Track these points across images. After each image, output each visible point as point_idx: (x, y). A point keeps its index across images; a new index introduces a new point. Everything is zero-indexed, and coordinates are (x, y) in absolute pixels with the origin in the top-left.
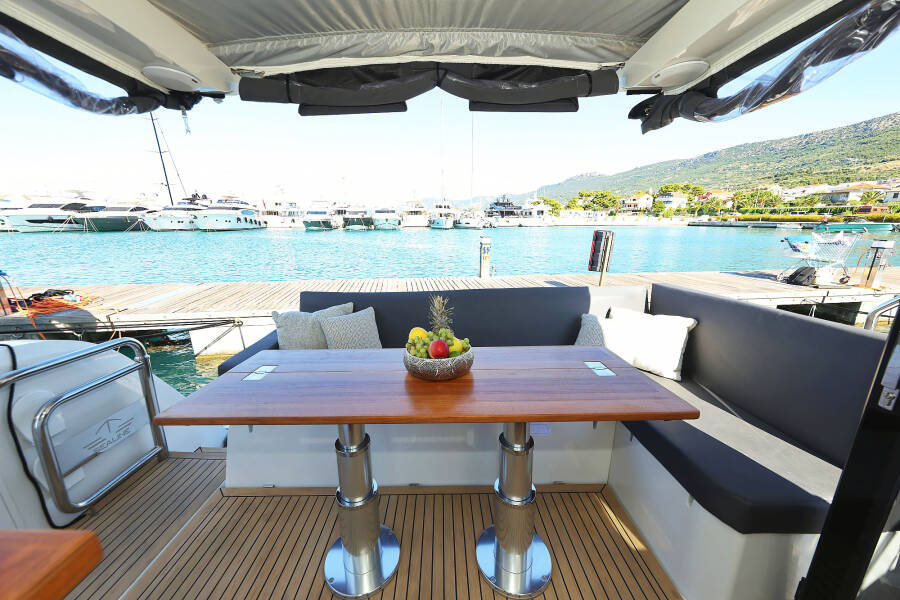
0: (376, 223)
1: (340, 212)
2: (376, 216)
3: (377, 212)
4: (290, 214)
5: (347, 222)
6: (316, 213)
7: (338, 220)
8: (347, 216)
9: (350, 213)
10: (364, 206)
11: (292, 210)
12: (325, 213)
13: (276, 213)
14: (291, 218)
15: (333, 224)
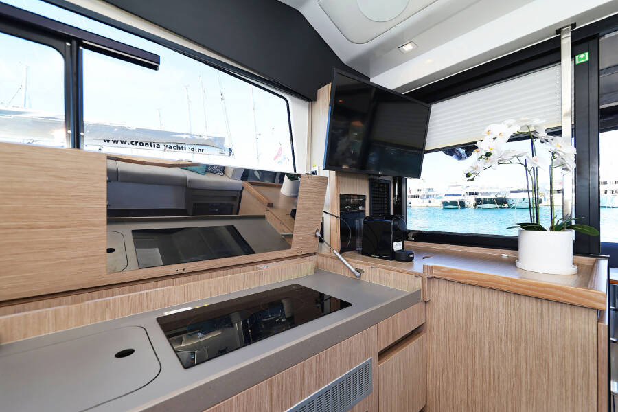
0: (510, 202)
1: (471, 194)
2: (510, 196)
3: (512, 192)
4: (428, 197)
5: (478, 201)
6: (453, 195)
7: (471, 201)
8: (479, 196)
9: (483, 194)
10: (497, 188)
11: (429, 193)
12: (460, 195)
13: (417, 197)
14: (428, 200)
15: (467, 204)
